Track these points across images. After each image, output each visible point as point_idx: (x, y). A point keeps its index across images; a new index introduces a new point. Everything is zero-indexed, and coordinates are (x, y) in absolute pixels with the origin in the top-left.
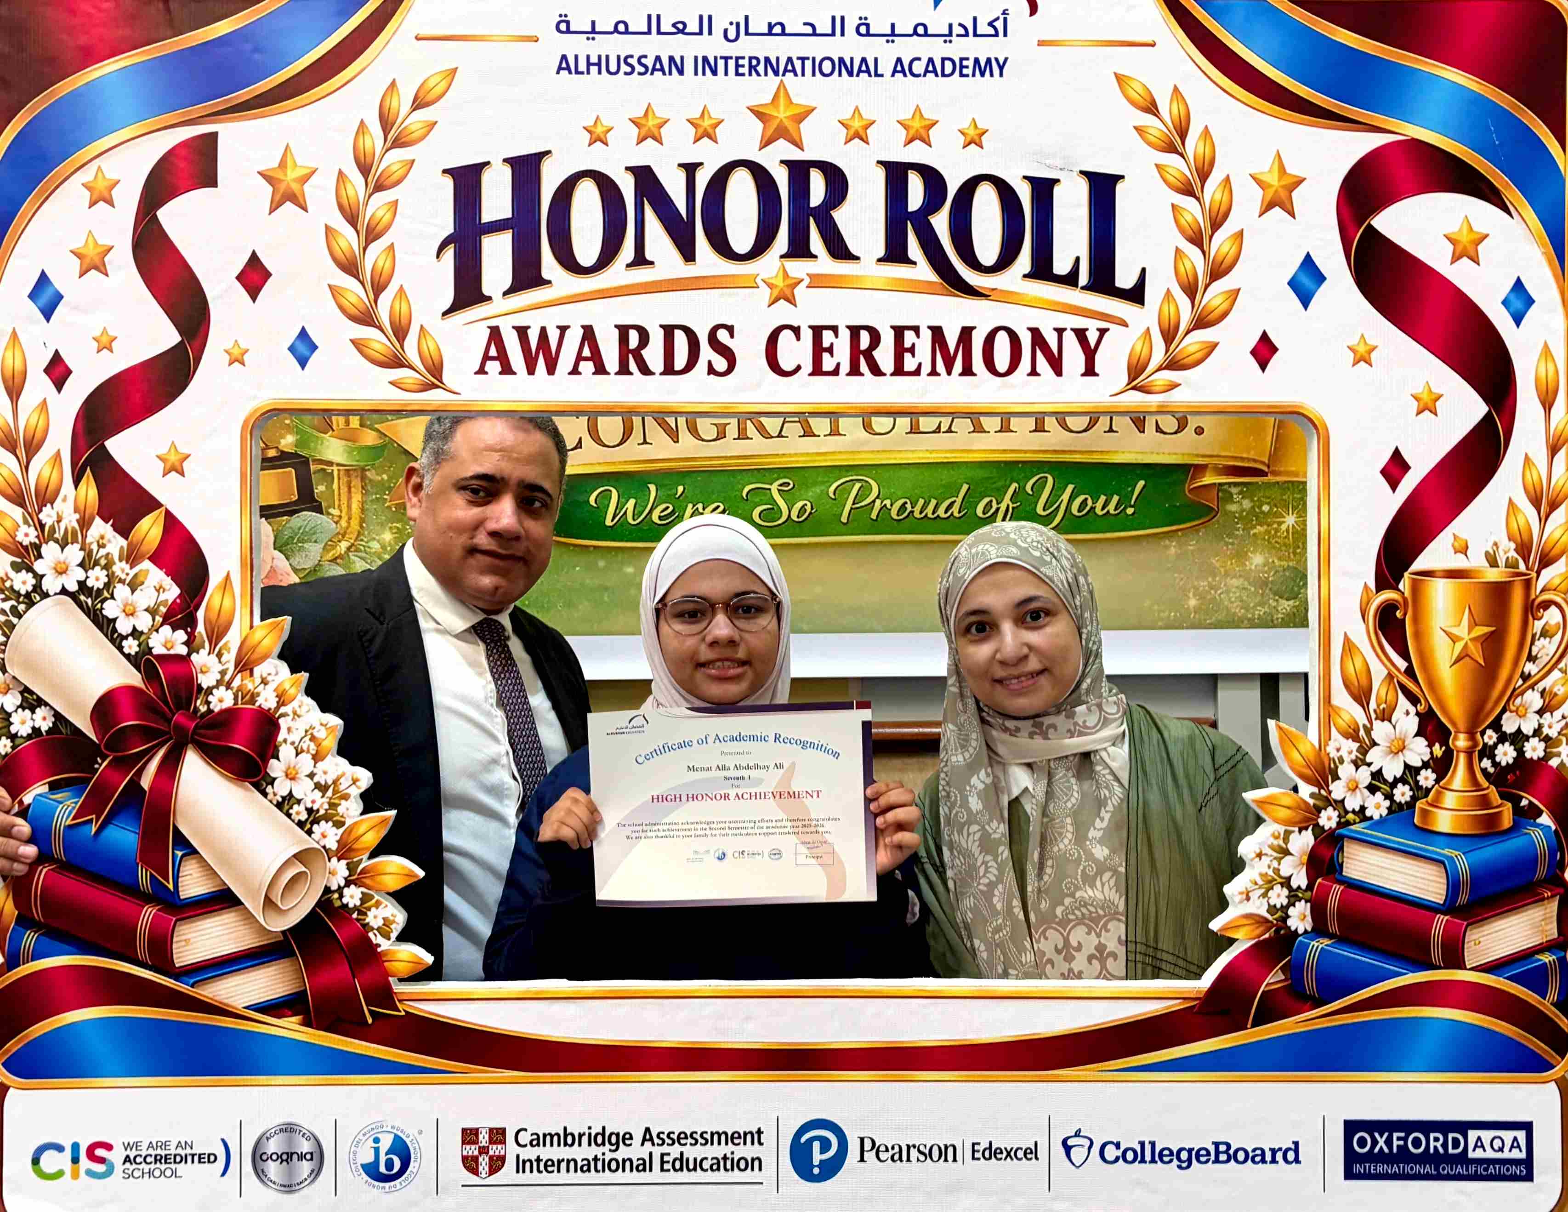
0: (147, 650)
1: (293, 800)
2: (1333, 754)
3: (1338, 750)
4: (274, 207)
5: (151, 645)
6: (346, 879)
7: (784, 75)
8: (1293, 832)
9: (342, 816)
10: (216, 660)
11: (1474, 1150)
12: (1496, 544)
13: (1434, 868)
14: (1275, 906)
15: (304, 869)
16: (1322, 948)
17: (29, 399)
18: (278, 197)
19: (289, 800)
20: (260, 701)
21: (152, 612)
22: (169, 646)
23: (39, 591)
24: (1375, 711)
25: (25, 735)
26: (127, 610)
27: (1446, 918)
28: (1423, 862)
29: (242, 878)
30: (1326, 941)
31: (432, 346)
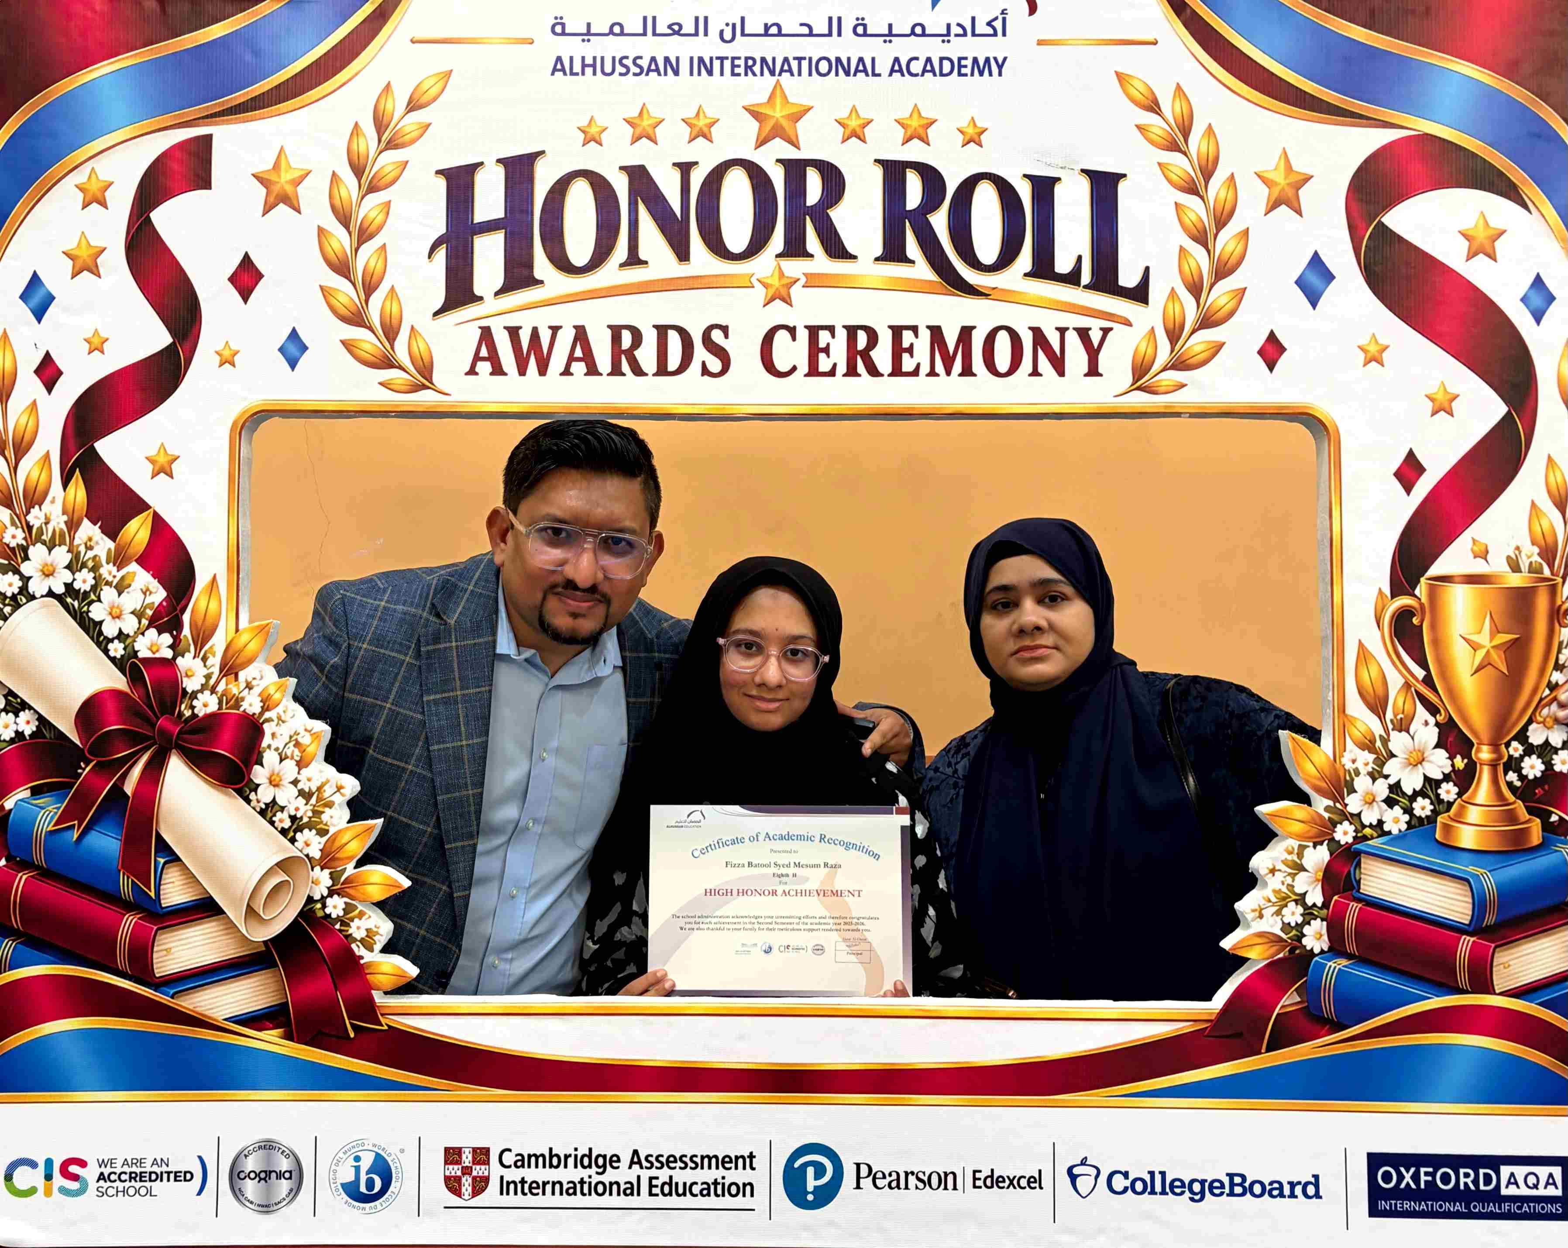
0: (132, 653)
1: (276, 808)
2: (1349, 766)
3: (1354, 761)
4: (267, 210)
5: (136, 649)
6: (328, 888)
7: (780, 75)
8: (1308, 846)
9: (326, 825)
10: (202, 664)
11: (1507, 1187)
12: (1518, 548)
13: (1459, 886)
14: (1289, 924)
15: (287, 878)
16: (1340, 969)
17: (18, 401)
18: (272, 199)
19: (272, 808)
20: (245, 706)
21: (138, 614)
22: (154, 649)
23: (25, 594)
24: (1392, 721)
25: (8, 739)
26: (113, 613)
27: (1472, 939)
28: (1446, 880)
29: (224, 887)
30: (1344, 962)
31: (422, 346)
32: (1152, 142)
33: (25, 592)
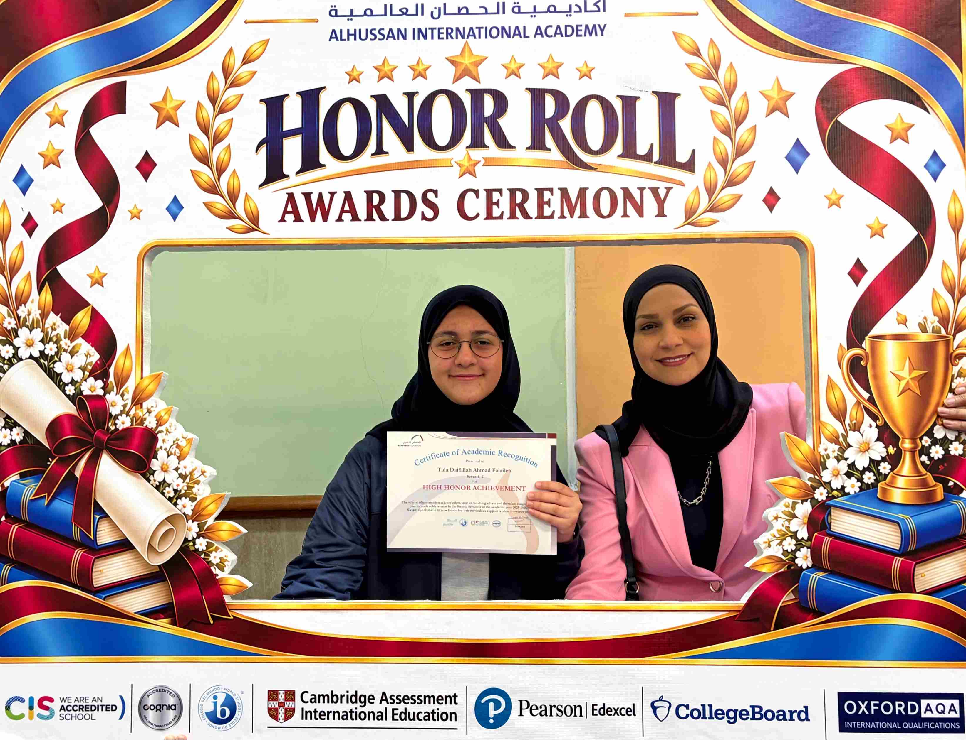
0: (79, 392)
1: (166, 484)
2: (823, 453)
3: (826, 450)
4: (159, 124)
5: (82, 390)
6: (197, 533)
7: (468, 38)
8: (798, 503)
9: (195, 495)
10: (121, 398)
11: (925, 712)
12: (925, 318)
13: (892, 526)
14: (787, 551)
15: (172, 527)
16: (819, 578)
17: (12, 242)
18: (161, 119)
19: (163, 485)
20: (146, 423)
21: (83, 369)
22: (93, 390)
24: (849, 425)
25: (6, 444)
26: (68, 368)
27: (901, 559)
28: (883, 522)
29: (135, 533)
30: (822, 574)
31: (252, 205)
32: (695, 74)
33: (16, 356)
